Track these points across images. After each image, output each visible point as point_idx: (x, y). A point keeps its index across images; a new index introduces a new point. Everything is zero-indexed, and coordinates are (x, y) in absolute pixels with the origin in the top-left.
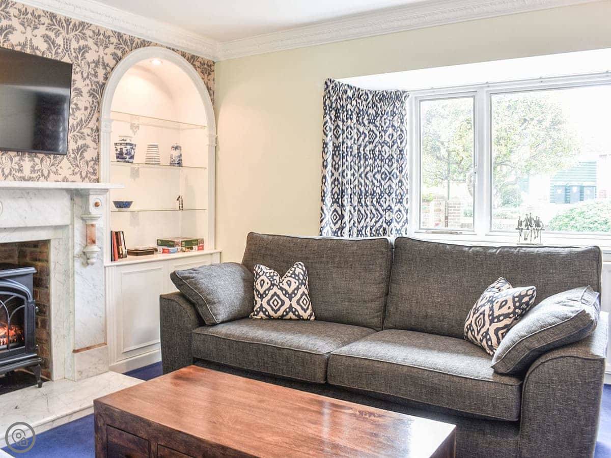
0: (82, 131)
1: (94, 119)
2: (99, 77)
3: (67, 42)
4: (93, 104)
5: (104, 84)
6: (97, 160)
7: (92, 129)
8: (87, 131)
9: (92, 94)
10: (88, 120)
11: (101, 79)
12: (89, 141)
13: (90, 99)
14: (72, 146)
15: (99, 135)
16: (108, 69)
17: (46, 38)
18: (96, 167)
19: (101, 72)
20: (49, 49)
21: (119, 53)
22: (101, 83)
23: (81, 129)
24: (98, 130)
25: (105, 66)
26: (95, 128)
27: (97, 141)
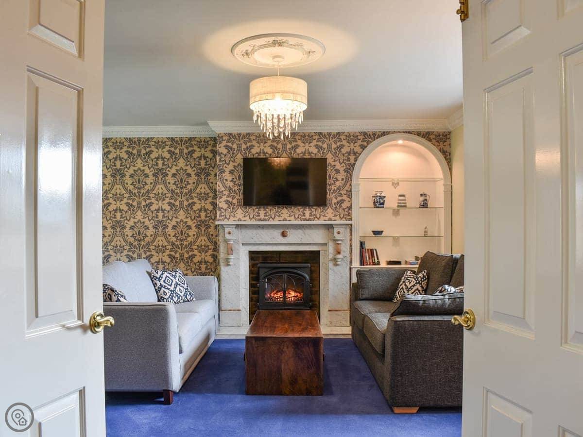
0: (341, 192)
1: (348, 184)
2: (351, 160)
3: (329, 146)
4: (347, 176)
5: (354, 164)
6: (350, 208)
7: (347, 191)
8: (343, 192)
9: (345, 171)
10: (344, 186)
11: (352, 161)
12: (345, 197)
13: (345, 174)
14: (334, 201)
15: (351, 194)
16: (357, 155)
17: (317, 146)
18: (350, 211)
19: (352, 157)
20: (319, 152)
21: (365, 144)
22: (352, 164)
23: (339, 191)
24: (351, 191)
25: (355, 153)
26: (349, 190)
27: (350, 197)
